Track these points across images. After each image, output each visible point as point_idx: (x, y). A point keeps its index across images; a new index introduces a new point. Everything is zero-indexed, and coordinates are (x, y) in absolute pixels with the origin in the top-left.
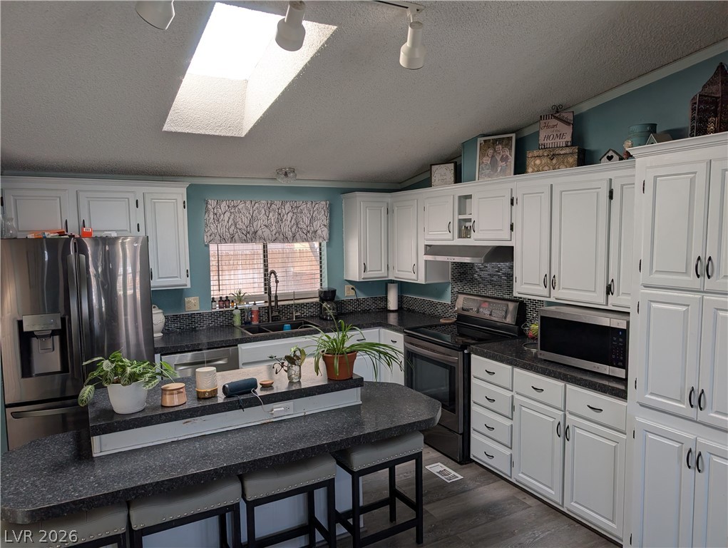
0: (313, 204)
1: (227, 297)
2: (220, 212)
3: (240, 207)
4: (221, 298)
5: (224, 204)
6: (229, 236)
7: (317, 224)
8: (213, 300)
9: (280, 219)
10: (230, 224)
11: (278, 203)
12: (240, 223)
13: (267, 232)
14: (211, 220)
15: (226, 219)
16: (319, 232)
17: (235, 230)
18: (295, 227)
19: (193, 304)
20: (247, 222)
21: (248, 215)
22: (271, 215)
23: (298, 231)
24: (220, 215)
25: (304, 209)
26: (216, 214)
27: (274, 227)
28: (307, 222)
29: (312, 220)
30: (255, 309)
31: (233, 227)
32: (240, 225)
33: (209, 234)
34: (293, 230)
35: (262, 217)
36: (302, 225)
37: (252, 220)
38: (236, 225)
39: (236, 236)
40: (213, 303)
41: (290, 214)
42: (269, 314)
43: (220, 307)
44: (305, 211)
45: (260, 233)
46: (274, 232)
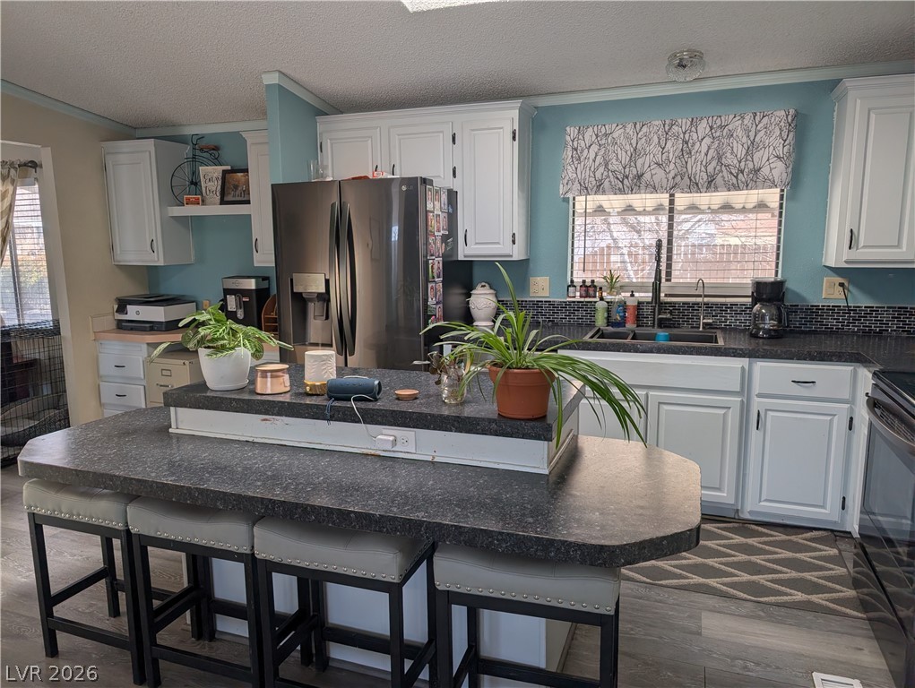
0: (758, 119)
1: (593, 281)
2: (583, 145)
3: (615, 135)
4: (584, 282)
5: (589, 133)
6: (594, 183)
7: (760, 157)
8: (572, 284)
9: (686, 151)
10: (597, 163)
11: (685, 123)
12: (614, 161)
13: (659, 173)
14: (569, 160)
15: (592, 155)
16: (766, 171)
17: (606, 173)
18: (714, 163)
19: (541, 288)
20: (625, 158)
21: (628, 147)
22: (669, 144)
23: (721, 171)
24: (582, 151)
25: (736, 129)
26: (576, 150)
27: (672, 166)
28: (741, 152)
29: (752, 148)
30: (631, 302)
31: (601, 169)
32: (614, 165)
33: (565, 181)
34: (710, 168)
35: (654, 148)
36: (729, 159)
37: (635, 154)
38: (606, 165)
39: (606, 184)
40: (571, 289)
41: (707, 141)
42: (654, 315)
43: (581, 297)
44: (740, 132)
45: (647, 176)
46: (672, 174)
